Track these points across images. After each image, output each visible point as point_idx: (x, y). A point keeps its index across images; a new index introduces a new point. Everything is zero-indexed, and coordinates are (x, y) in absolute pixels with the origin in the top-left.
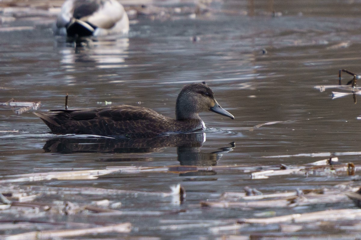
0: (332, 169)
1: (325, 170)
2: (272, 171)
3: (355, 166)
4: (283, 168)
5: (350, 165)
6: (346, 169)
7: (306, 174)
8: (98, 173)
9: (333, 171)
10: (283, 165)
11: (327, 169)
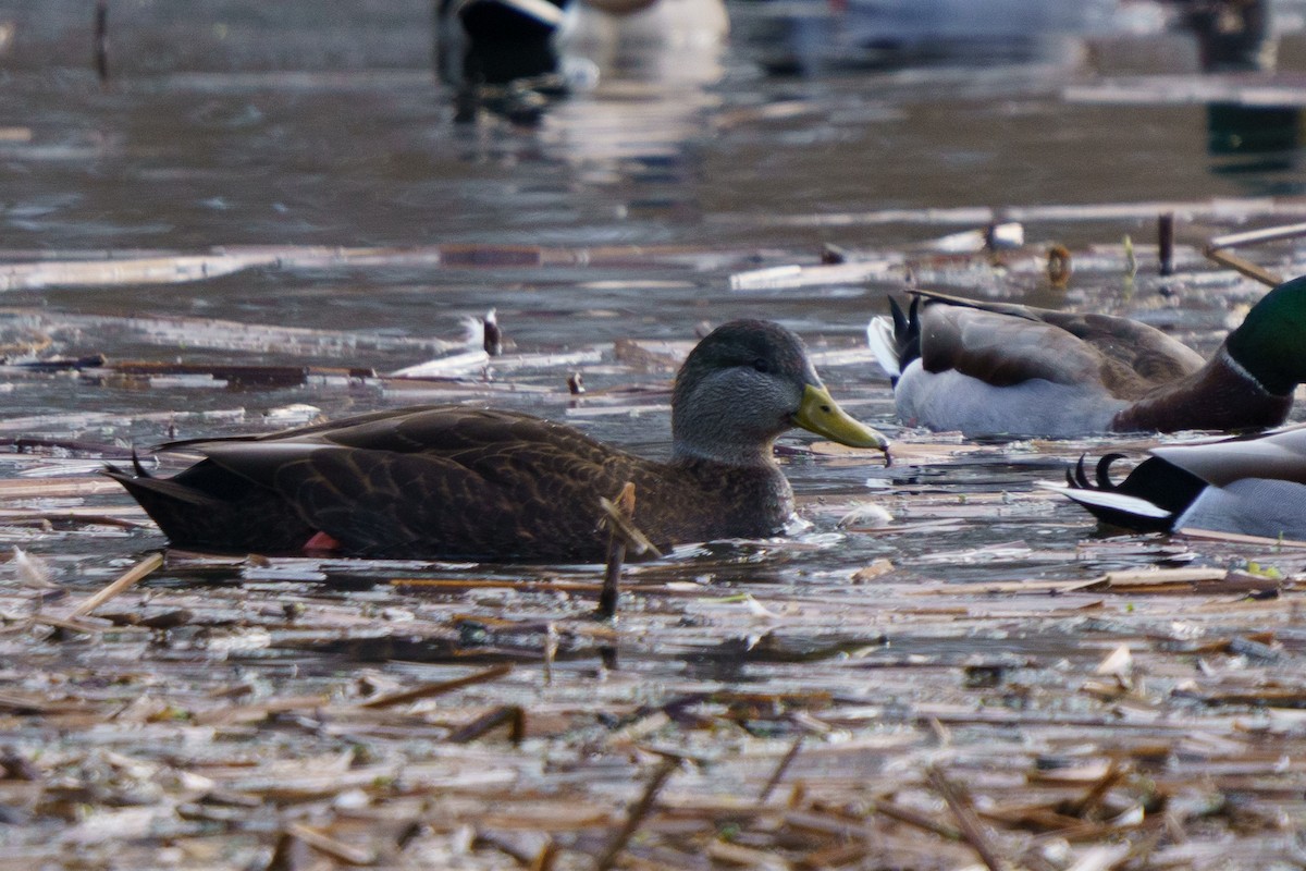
0: (997, 265)
1: (973, 267)
2: (795, 270)
3: (1071, 254)
4: (833, 260)
5: (1054, 255)
6: (1039, 264)
7: (908, 279)
8: (204, 268)
9: (1001, 272)
10: (833, 248)
11: (979, 265)
